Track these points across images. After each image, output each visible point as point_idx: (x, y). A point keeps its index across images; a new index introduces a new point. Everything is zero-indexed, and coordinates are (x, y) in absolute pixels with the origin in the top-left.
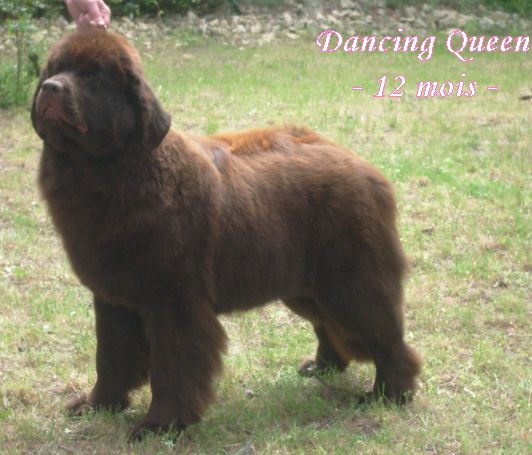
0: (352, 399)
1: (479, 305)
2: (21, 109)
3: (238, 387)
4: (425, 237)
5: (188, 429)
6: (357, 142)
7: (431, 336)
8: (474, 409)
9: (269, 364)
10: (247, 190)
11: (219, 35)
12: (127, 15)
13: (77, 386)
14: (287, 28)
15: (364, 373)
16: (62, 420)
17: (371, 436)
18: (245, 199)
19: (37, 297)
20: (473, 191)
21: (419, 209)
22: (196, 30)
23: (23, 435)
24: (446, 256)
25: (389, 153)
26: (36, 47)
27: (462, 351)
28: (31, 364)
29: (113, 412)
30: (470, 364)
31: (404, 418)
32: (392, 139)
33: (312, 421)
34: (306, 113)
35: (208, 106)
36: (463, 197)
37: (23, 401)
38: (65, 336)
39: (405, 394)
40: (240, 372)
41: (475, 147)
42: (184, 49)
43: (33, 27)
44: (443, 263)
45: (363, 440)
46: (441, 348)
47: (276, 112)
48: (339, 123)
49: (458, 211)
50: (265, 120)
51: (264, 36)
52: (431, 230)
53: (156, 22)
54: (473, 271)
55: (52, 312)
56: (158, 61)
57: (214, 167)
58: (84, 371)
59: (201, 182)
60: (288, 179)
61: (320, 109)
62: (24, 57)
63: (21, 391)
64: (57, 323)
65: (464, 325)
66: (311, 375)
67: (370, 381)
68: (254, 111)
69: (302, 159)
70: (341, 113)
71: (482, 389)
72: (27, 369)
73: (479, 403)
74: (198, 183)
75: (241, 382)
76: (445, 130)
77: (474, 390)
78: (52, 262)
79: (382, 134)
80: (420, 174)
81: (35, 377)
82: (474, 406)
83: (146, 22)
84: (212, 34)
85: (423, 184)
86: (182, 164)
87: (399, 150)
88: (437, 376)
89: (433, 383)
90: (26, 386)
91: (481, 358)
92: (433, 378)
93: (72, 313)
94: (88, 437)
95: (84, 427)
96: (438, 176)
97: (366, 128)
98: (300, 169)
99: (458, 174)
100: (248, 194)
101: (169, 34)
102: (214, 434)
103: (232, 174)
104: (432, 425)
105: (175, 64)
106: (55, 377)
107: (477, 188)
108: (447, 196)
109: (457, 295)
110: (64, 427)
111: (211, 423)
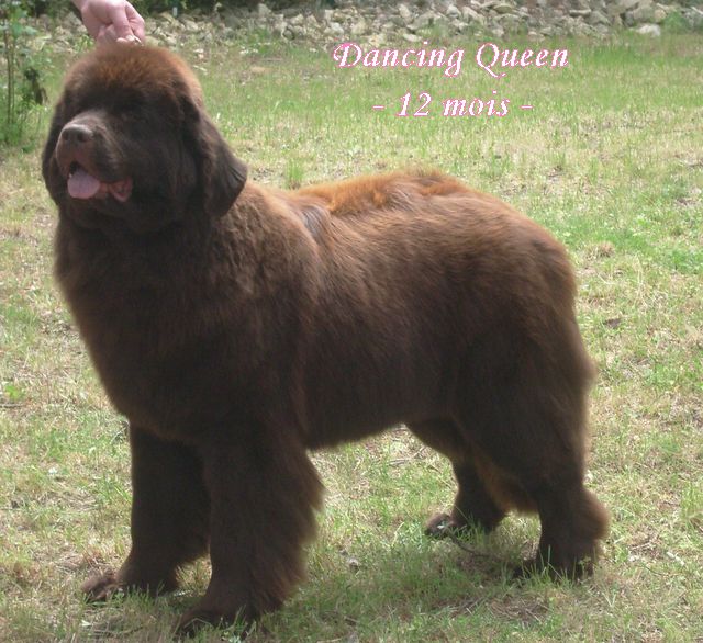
0: (504, 570)
1: (688, 429)
2: (14, 149)
3: (336, 556)
4: (609, 331)
5: (263, 618)
6: (507, 193)
7: (619, 477)
8: (683, 583)
9: (381, 521)
10: (354, 267)
11: (303, 37)
12: (169, 9)
13: (99, 557)
14: (404, 26)
15: (522, 533)
16: (76, 607)
17: (532, 625)
18: (353, 280)
19: (39, 426)
20: (679, 263)
21: (599, 289)
22: (270, 30)
23: (19, 632)
24: (639, 358)
25: (555, 208)
26: (35, 58)
27: (664, 497)
28: (31, 526)
29: (153, 595)
30: (676, 516)
31: (580, 598)
32: (559, 188)
33: (445, 604)
34: (433, 151)
35: (289, 141)
36: (664, 272)
37: (19, 581)
38: (81, 484)
39: (581, 562)
40: (338, 534)
41: (681, 198)
42: (253, 59)
43: (30, 29)
44: (635, 368)
45: (521, 631)
46: (633, 495)
47: (389, 150)
48: (481, 166)
49: (656, 292)
50: (373, 162)
51: (370, 38)
52: (618, 321)
53: (211, 20)
54: (679, 380)
55: (61, 448)
56: (216, 76)
57: (308, 234)
58: (109, 535)
59: (290, 258)
60: (414, 248)
61: (452, 145)
62: (18, 73)
63: (17, 564)
64: (70, 465)
65: (666, 460)
66: (443, 535)
67: (530, 545)
68: (357, 148)
69: (432, 219)
70: (485, 151)
71: (694, 553)
72: (25, 532)
73: (689, 574)
74: (285, 260)
75: (340, 548)
76: (637, 174)
77: (681, 555)
78: (61, 375)
79: (544, 180)
80: (599, 239)
81: (36, 545)
82: (682, 578)
83: (196, 20)
84: (294, 36)
85: (604, 254)
86: (265, 232)
87: (570, 204)
88: (629, 536)
89: (623, 545)
90: (25, 559)
91: (692, 509)
92: (622, 538)
93: (91, 450)
94: (115, 633)
95: (110, 617)
96: (627, 241)
97: (522, 171)
98: (432, 233)
99: (655, 238)
100: (357, 273)
101: (231, 36)
102: (301, 626)
103: (333, 245)
104: (622, 607)
105: (240, 82)
106: (67, 544)
107: (683, 259)
108: (640, 270)
109: (656, 415)
110: (80, 617)
111: (297, 610)
